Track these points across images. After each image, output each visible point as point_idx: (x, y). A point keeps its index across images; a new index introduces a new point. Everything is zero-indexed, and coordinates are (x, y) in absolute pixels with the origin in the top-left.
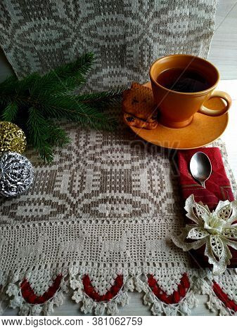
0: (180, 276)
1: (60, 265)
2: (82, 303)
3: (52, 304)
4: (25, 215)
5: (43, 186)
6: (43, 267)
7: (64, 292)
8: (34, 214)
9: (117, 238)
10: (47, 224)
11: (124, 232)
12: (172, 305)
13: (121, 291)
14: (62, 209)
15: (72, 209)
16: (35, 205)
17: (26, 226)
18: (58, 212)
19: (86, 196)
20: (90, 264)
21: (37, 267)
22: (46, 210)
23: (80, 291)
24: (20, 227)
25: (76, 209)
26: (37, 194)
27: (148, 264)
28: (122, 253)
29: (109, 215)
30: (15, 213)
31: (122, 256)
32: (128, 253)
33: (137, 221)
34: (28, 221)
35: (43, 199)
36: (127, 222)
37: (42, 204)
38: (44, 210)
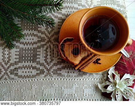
4: (23, 74)
5: (30, 58)
8: (28, 74)
9: (71, 88)
10: (36, 80)
11: (74, 84)
14: (42, 72)
15: (47, 72)
16: (27, 69)
17: (25, 81)
18: (40, 73)
19: (55, 64)
20: (58, 99)
22: (34, 72)
24: (22, 81)
25: (50, 72)
26: (28, 62)
27: (85, 99)
28: (73, 95)
29: (67, 76)
30: (18, 73)
31: (73, 96)
32: (76, 95)
33: (80, 79)
34: (26, 78)
35: (31, 65)
36: (76, 79)
37: (31, 68)
38: (33, 72)
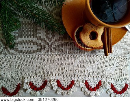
0: (99, 81)
1: (46, 76)
2: (57, 91)
3: (44, 91)
4: (23, 50)
5: (31, 33)
6: (38, 76)
7: (49, 87)
8: (28, 49)
10: (37, 55)
11: (75, 61)
12: (93, 92)
13: (73, 86)
16: (28, 44)
17: (25, 56)
18: (41, 49)
19: (56, 40)
20: (60, 75)
21: (35, 77)
23: (56, 87)
24: (22, 56)
25: (51, 48)
26: (28, 37)
27: (86, 76)
28: (74, 71)
29: (69, 52)
30: (18, 49)
31: (75, 72)
32: (77, 72)
33: (82, 56)
34: (26, 54)
35: (32, 40)
36: (78, 56)
37: (32, 44)
38: (34, 47)
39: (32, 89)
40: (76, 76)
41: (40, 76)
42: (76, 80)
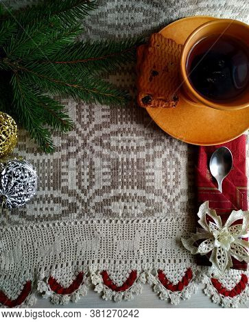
0: (186, 270)
1: (80, 263)
2: (102, 293)
3: (78, 294)
4: (36, 214)
5: (49, 181)
6: (65, 265)
7: (87, 285)
8: (45, 212)
10: (61, 224)
11: (137, 231)
12: (177, 293)
13: (135, 283)
14: (73, 208)
15: (84, 208)
16: (44, 202)
17: (40, 226)
18: (70, 211)
19: (97, 192)
20: (107, 261)
21: (59, 266)
22: (58, 209)
23: (101, 285)
24: (34, 227)
25: (88, 208)
26: (44, 189)
27: (159, 261)
28: (136, 252)
29: (122, 214)
30: (25, 212)
31: (136, 254)
32: (141, 251)
33: (150, 221)
34: (41, 221)
35: (52, 195)
36: (140, 221)
37: (52, 201)
38: (55, 208)
39: (53, 292)
40: (139, 262)
41: (70, 264)
42: (139, 269)
